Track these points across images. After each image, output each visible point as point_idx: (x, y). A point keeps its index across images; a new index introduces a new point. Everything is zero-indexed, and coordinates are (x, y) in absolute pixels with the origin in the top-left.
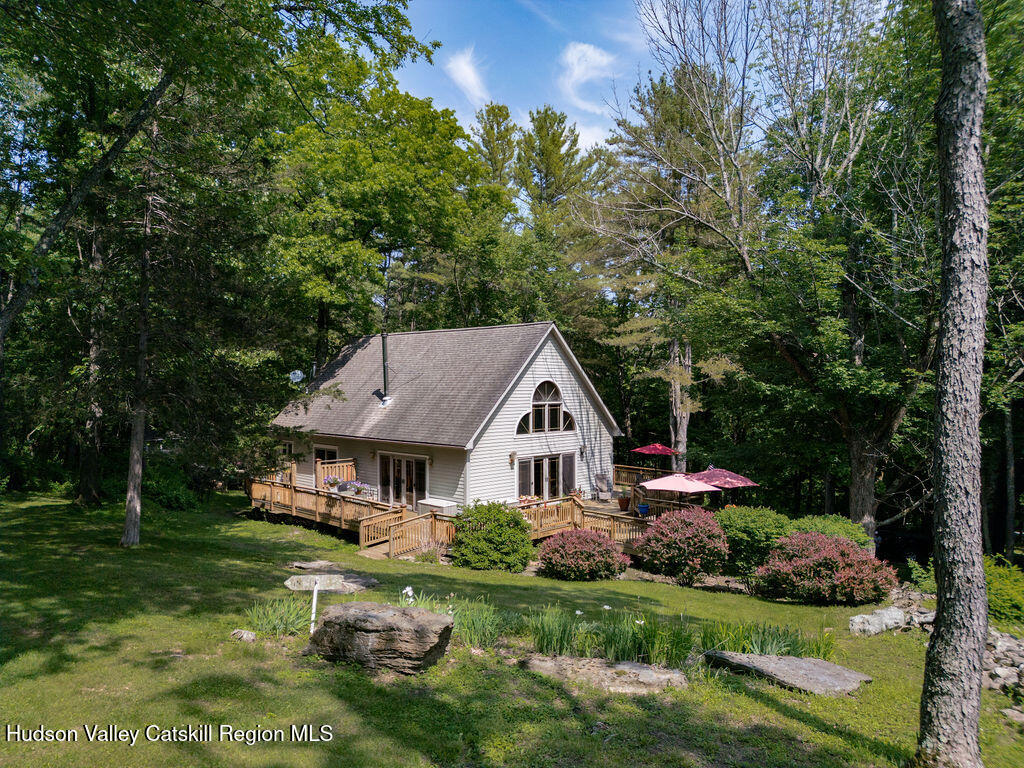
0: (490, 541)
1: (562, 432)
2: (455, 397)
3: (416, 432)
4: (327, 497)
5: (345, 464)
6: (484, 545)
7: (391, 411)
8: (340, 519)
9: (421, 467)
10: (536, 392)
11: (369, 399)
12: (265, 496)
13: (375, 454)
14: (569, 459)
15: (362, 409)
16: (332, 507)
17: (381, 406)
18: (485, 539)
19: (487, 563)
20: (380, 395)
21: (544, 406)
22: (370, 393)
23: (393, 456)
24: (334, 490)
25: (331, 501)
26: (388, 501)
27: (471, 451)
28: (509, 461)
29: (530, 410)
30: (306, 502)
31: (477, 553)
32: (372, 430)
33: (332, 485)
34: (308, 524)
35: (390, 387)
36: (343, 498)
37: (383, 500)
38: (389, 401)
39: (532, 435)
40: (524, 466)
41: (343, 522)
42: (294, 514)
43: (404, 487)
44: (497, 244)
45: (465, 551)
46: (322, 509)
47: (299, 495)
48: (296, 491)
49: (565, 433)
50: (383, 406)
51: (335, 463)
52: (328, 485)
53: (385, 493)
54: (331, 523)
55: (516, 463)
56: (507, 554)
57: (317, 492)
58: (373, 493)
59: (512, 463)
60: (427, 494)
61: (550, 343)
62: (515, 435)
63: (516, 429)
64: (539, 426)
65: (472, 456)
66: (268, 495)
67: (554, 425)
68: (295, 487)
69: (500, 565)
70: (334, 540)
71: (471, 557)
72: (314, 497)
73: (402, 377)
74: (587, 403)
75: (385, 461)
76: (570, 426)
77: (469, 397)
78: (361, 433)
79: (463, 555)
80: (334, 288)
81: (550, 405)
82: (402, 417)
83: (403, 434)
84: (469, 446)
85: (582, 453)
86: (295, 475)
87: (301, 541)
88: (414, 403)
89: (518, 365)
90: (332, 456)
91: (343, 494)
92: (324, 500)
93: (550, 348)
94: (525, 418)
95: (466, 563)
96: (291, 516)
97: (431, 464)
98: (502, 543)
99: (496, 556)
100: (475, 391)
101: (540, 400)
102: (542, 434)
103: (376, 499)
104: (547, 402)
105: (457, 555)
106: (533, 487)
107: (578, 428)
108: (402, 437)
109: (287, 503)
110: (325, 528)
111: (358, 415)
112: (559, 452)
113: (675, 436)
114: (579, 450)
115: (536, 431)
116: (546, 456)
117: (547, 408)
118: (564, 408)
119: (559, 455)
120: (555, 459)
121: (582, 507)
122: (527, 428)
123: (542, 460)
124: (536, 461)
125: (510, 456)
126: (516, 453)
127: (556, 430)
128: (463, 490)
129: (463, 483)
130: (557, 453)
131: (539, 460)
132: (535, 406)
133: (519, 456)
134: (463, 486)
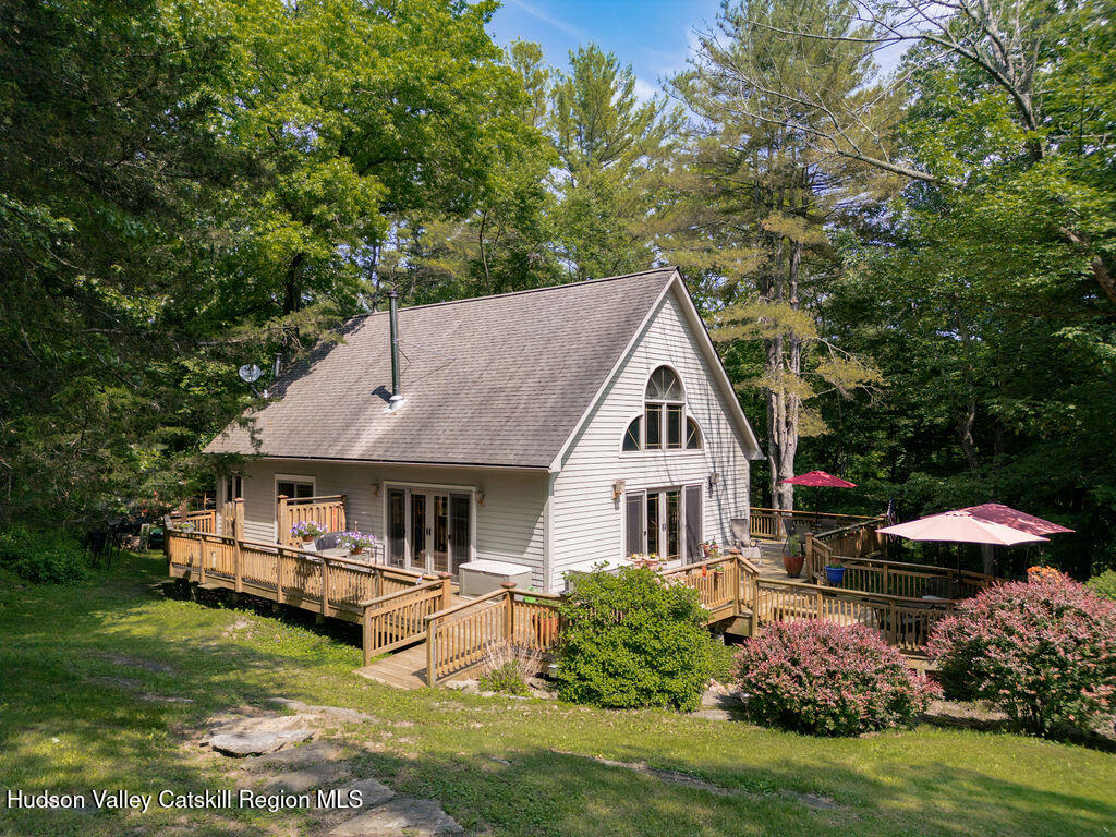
0: (636, 649)
1: (684, 451)
2: (517, 389)
3: (453, 445)
4: (297, 560)
5: (327, 505)
6: (624, 658)
7: (406, 417)
8: (320, 599)
9: (461, 506)
10: (650, 385)
11: (367, 401)
12: (191, 559)
13: (378, 487)
14: (694, 493)
15: (357, 414)
16: (306, 577)
17: (386, 409)
18: (625, 644)
19: (634, 694)
20: (385, 395)
21: (660, 406)
22: (367, 393)
23: (410, 489)
24: (311, 547)
25: (305, 566)
26: (402, 564)
27: (557, 475)
28: (612, 495)
29: (642, 411)
30: (259, 569)
31: (611, 675)
32: (375, 446)
33: (306, 538)
34: (264, 608)
35: (403, 381)
36: (327, 561)
37: (393, 563)
38: (401, 402)
39: (643, 452)
40: (633, 504)
41: (327, 605)
42: (240, 589)
43: (430, 541)
44: (542, 199)
45: (584, 669)
46: (289, 580)
47: (248, 556)
48: (243, 549)
49: (689, 452)
50: (390, 411)
51: (310, 502)
52: (300, 539)
53: (397, 552)
54: (304, 605)
55: (623, 498)
56: (671, 674)
57: (281, 550)
58: (378, 552)
59: (616, 500)
60: (473, 552)
61: (668, 305)
62: (621, 452)
63: (621, 443)
64: (653, 440)
65: (558, 486)
66: (196, 555)
67: (674, 440)
68: (241, 543)
69: (658, 698)
70: (311, 638)
71: (599, 681)
72: (274, 561)
73: (420, 367)
74: (717, 407)
75: (396, 497)
76: (694, 443)
77: (543, 388)
78: (356, 451)
79: (582, 678)
80: (308, 232)
81: (669, 406)
82: (426, 425)
83: (429, 451)
84: (555, 466)
85: (711, 485)
86: (241, 521)
87: (249, 641)
88: (444, 402)
90: (305, 491)
91: (327, 554)
92: (291, 565)
93: (669, 313)
94: (635, 425)
95: (590, 696)
96: (232, 591)
97: (480, 502)
98: (662, 652)
99: (651, 680)
100: (553, 378)
101: (655, 396)
102: (659, 453)
103: (381, 561)
104: (664, 400)
105: (569, 677)
106: (645, 539)
107: (706, 445)
108: (428, 457)
109: (228, 569)
110: (293, 615)
111: (348, 426)
112: (682, 483)
113: (779, 471)
114: (707, 480)
115: (649, 447)
116: (663, 489)
117: (664, 411)
118: (687, 412)
119: (681, 486)
120: (674, 493)
121: (756, 573)
122: (638, 441)
123: (658, 495)
124: (649, 496)
125: (614, 486)
126: (622, 482)
127: (677, 447)
128: (541, 545)
129: (541, 532)
130: (678, 483)
131: (653, 496)
132: (648, 405)
133: (627, 488)
134: (541, 539)
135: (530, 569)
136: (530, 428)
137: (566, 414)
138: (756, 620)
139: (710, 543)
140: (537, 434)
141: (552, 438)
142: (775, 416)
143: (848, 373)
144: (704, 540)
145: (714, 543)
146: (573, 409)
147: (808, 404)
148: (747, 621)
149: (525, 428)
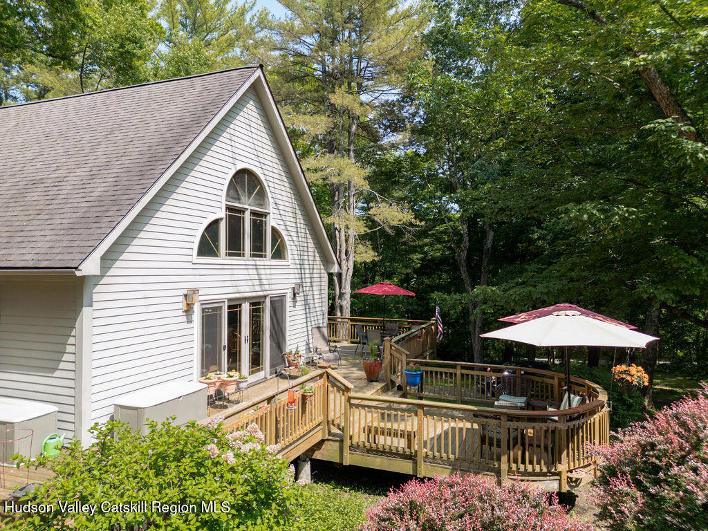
1: (267, 261)
2: (61, 180)
10: (232, 185)
21: (242, 211)
27: (96, 279)
28: (183, 306)
29: (222, 214)
39: (223, 259)
40: (210, 320)
49: (275, 262)
55: (197, 308)
59: (189, 311)
62: (195, 259)
63: (196, 246)
64: (235, 247)
65: (99, 294)
67: (258, 250)
74: (301, 221)
76: (279, 253)
77: (93, 177)
81: (253, 213)
84: (90, 267)
85: (294, 295)
89: (198, 122)
93: (251, 115)
94: (213, 226)
100: (108, 165)
101: (238, 199)
102: (240, 261)
104: (248, 205)
106: (225, 354)
107: (290, 256)
112: (266, 293)
113: (340, 288)
114: (291, 290)
115: (231, 255)
116: (245, 299)
117: (247, 217)
118: (272, 222)
119: (265, 297)
120: (259, 303)
121: (348, 389)
122: (217, 247)
123: (240, 305)
124: (229, 307)
125: (186, 296)
126: (195, 291)
127: (261, 256)
128: (71, 375)
129: (71, 357)
130: (262, 294)
131: (235, 306)
132: (229, 208)
133: (201, 298)
134: (71, 366)
135: (53, 408)
136: (64, 221)
137: (114, 202)
138: (347, 443)
139: (293, 352)
140: (71, 227)
141: (91, 231)
142: (338, 248)
143: (392, 214)
144: (287, 351)
145: (297, 352)
146: (125, 197)
147: (362, 238)
148: (338, 444)
149: (59, 221)
